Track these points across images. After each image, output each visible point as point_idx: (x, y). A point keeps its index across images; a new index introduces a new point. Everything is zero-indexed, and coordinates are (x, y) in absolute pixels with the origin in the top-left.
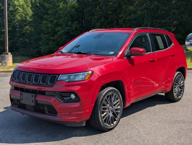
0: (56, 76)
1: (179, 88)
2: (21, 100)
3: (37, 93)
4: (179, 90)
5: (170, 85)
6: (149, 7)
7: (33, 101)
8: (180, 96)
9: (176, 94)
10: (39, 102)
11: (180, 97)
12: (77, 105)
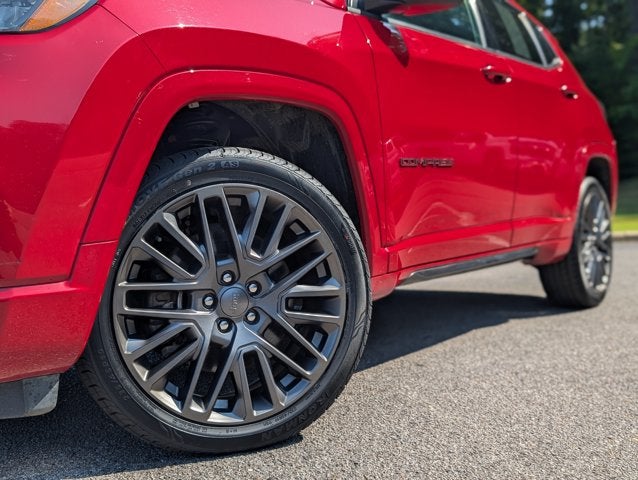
1: (596, 251)
4: (596, 260)
8: (602, 282)
9: (588, 270)
11: (602, 287)
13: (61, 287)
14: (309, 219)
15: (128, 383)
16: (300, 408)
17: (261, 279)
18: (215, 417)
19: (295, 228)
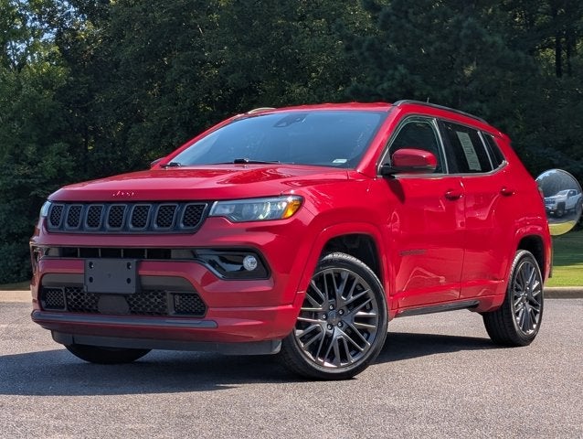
0: (204, 206)
1: (527, 304)
2: (88, 282)
3: (144, 258)
4: (527, 311)
5: (502, 285)
6: (372, 88)
7: (129, 281)
8: (532, 328)
9: (518, 318)
10: (147, 282)
11: (531, 332)
12: (264, 286)
13: (291, 306)
14: (365, 284)
15: (297, 347)
16: (358, 364)
17: (345, 309)
18: (327, 364)
19: (358, 287)
